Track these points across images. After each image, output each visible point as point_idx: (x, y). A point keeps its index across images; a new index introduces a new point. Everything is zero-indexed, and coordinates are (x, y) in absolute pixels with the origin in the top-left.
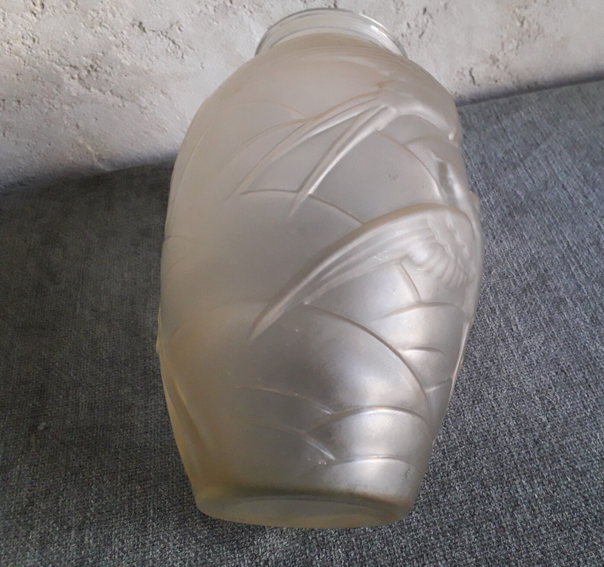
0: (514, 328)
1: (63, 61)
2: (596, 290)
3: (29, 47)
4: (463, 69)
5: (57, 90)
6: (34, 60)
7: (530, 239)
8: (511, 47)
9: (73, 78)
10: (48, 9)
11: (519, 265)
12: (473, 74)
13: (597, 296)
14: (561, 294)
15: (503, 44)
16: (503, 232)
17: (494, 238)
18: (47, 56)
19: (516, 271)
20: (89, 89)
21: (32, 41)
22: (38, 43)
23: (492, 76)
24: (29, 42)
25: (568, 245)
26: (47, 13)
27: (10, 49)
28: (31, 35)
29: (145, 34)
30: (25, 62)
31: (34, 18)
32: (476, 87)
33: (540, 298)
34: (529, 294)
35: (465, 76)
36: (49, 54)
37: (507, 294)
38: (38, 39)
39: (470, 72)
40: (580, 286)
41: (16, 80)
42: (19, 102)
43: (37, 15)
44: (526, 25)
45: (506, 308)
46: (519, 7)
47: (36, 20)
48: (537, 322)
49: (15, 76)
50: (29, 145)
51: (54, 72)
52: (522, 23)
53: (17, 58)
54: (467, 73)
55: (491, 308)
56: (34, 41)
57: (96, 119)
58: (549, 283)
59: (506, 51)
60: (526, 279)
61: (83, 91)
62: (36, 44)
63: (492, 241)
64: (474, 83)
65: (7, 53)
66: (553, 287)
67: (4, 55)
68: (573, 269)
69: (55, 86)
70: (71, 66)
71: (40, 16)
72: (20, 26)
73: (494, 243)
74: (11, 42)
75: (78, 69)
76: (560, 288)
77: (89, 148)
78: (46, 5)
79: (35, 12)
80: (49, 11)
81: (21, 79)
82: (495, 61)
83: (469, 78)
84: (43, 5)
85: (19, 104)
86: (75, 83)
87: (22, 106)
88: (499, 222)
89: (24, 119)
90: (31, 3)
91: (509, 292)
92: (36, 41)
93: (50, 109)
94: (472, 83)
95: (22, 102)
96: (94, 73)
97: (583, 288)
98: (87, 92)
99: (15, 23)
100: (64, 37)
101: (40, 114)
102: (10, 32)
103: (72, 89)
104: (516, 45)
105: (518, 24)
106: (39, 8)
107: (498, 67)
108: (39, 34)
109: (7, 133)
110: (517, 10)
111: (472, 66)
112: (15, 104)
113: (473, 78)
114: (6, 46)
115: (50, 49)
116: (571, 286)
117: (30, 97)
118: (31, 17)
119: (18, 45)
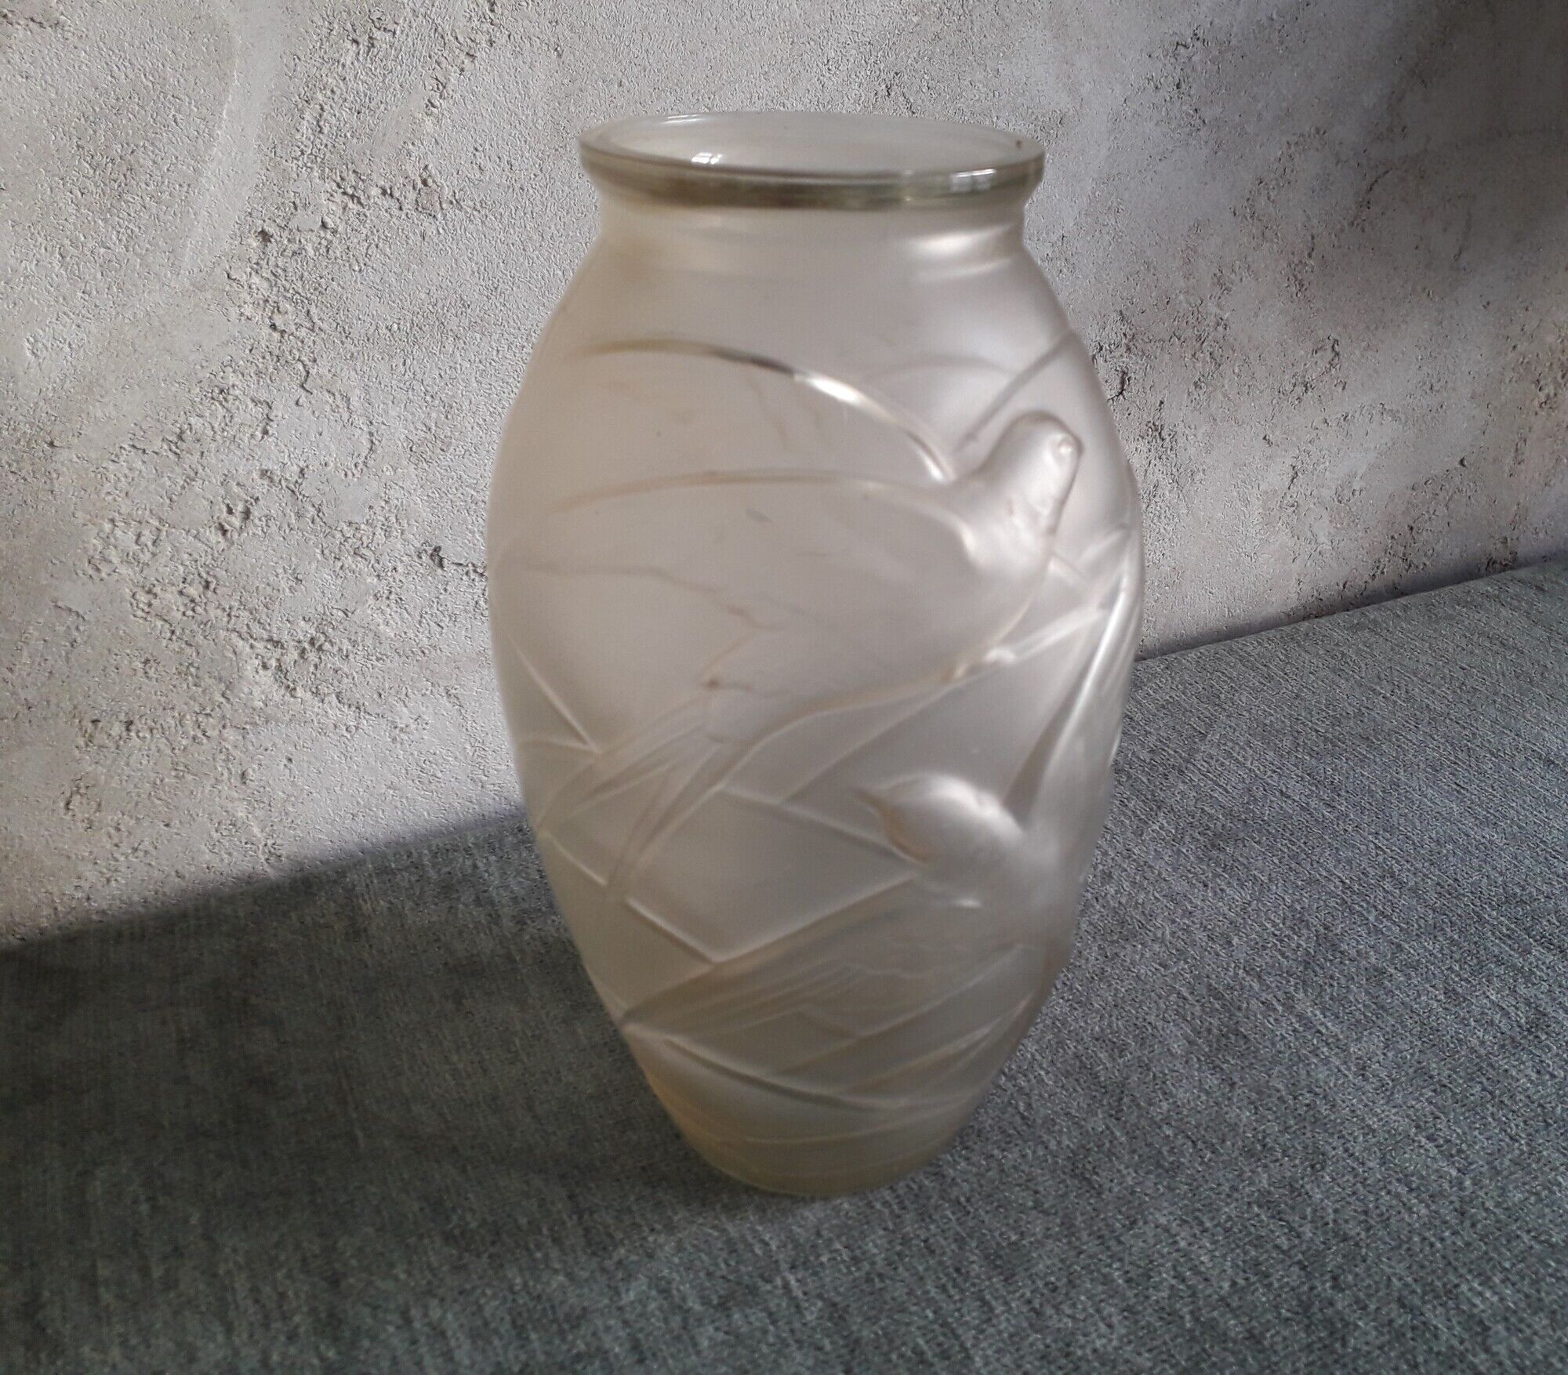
1: (256, 630)
2: (1431, 948)
3: (193, 601)
5: (223, 695)
6: (195, 627)
7: (1270, 880)
9: (265, 667)
10: (257, 521)
11: (1275, 925)
13: (1436, 957)
14: (1373, 960)
16: (1216, 874)
17: (1206, 886)
18: (225, 619)
19: (1275, 934)
20: (292, 691)
21: (201, 589)
22: (214, 591)
24: (193, 591)
25: (1343, 882)
26: (251, 530)
27: (150, 605)
28: (204, 575)
29: (439, 571)
30: (173, 632)
31: (221, 539)
33: (1341, 972)
34: (1317, 969)
36: (229, 615)
37: (1280, 975)
38: (217, 584)
40: (1399, 946)
41: (140, 673)
42: (129, 724)
43: (229, 535)
45: (1290, 997)
47: (223, 545)
48: (1357, 1013)
49: (139, 665)
50: (118, 830)
51: (229, 655)
53: (159, 623)
55: (1263, 1003)
56: (207, 586)
57: (290, 760)
58: (1344, 947)
60: (1299, 946)
61: (277, 694)
62: (210, 594)
63: (1206, 891)
65: (140, 613)
66: (1353, 953)
67: (132, 617)
68: (1372, 918)
69: (222, 686)
70: (270, 640)
71: (236, 536)
72: (186, 556)
73: (1210, 893)
74: (157, 590)
75: (282, 647)
76: (1366, 953)
77: (256, 830)
78: (256, 512)
79: (227, 527)
80: (255, 528)
81: (151, 673)
84: (247, 514)
85: (128, 730)
86: (266, 678)
87: (133, 734)
88: (1200, 859)
89: (128, 764)
90: (225, 509)
91: (1281, 971)
92: (212, 586)
93: (194, 738)
95: (138, 724)
96: (312, 656)
97: (1407, 946)
98: (288, 697)
99: (177, 549)
101: (168, 751)
102: (161, 569)
103: (256, 691)
106: (236, 521)
108: (221, 573)
109: (77, 799)
112: (117, 729)
114: (143, 598)
115: (236, 604)
116: (1384, 947)
117: (160, 711)
118: (214, 537)
119: (170, 596)
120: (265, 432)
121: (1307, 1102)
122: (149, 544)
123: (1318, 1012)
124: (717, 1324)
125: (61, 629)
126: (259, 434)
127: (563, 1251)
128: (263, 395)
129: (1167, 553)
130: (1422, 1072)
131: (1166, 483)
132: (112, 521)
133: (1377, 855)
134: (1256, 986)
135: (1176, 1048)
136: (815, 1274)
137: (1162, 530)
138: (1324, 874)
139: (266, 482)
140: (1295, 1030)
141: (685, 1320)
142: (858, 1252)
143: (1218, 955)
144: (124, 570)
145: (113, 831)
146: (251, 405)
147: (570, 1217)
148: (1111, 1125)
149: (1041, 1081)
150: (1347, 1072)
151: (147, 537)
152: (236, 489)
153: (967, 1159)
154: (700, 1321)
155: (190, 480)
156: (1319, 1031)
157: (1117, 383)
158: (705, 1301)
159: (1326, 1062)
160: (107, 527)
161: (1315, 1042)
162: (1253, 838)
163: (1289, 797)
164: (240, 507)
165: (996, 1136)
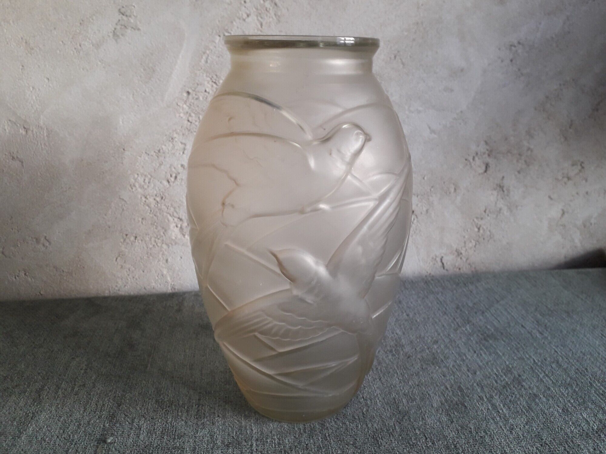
0: (501, 411)
1: (175, 214)
2: (563, 392)
3: (158, 202)
4: (436, 256)
5: (164, 233)
6: (157, 210)
7: (503, 355)
8: (470, 245)
9: (177, 226)
10: (179, 180)
11: (497, 371)
12: (443, 261)
13: (564, 395)
14: (535, 391)
15: (465, 243)
16: (481, 349)
17: (475, 352)
18: (166, 209)
19: (496, 374)
21: (160, 199)
22: (164, 200)
23: (457, 265)
24: (158, 199)
25: (534, 361)
26: (176, 182)
27: (145, 201)
28: (162, 195)
30: (151, 211)
31: (168, 184)
32: (445, 271)
33: (519, 393)
34: (508, 389)
35: (437, 262)
36: (168, 208)
37: (491, 389)
38: (165, 198)
39: (441, 260)
40: (549, 388)
41: (140, 222)
42: (136, 237)
44: (481, 231)
45: (492, 397)
46: (477, 218)
47: (168, 186)
48: (518, 409)
49: (140, 219)
50: (129, 270)
51: (166, 221)
52: (479, 229)
53: (147, 208)
54: (438, 260)
55: (479, 397)
56: (162, 198)
58: (524, 384)
59: (467, 248)
60: (504, 380)
61: (180, 236)
62: (163, 201)
64: (444, 268)
65: (142, 204)
66: (527, 387)
68: (541, 376)
69: (164, 230)
70: (179, 218)
71: (172, 184)
72: (157, 188)
73: (475, 355)
74: (148, 197)
75: (182, 221)
76: (533, 388)
77: (169, 279)
78: (178, 177)
79: (170, 181)
80: (178, 182)
81: (144, 223)
82: (459, 254)
83: (440, 264)
84: (176, 177)
85: (135, 239)
86: (177, 230)
87: (137, 241)
88: (477, 343)
89: (134, 250)
90: (170, 175)
91: (493, 387)
92: (164, 198)
93: (154, 245)
94: (442, 268)
95: (138, 238)
97: (552, 389)
98: (183, 237)
99: (155, 186)
100: (181, 199)
101: (146, 248)
102: (150, 191)
103: (173, 234)
104: (474, 244)
105: (476, 230)
106: (173, 179)
107: (461, 258)
108: (166, 195)
109: (119, 258)
110: (475, 220)
111: (443, 255)
112: (132, 238)
113: (443, 264)
114: (144, 199)
115: (170, 205)
116: (542, 388)
117: (145, 235)
118: (165, 183)
119: (151, 200)
120: (183, 153)
121: (482, 435)
122: (147, 183)
123: (501, 405)
124: (223, 451)
125: (120, 205)
126: (181, 153)
127: (188, 415)
128: (184, 141)
130: (539, 436)
131: (505, 209)
132: (138, 174)
133: (554, 354)
134: (479, 390)
135: (435, 405)
136: (264, 444)
138: (528, 356)
139: (182, 168)
140: (488, 409)
141: (213, 446)
142: (281, 442)
143: (468, 376)
144: (139, 190)
145: (128, 271)
146: (180, 144)
147: (196, 406)
148: (396, 424)
149: (376, 403)
150: (504, 429)
151: (147, 181)
152: (173, 169)
153: (335, 422)
154: (218, 448)
155: (161, 165)
156: (499, 412)
157: (484, 168)
158: (223, 442)
159: (496, 423)
160: (136, 176)
161: (495, 415)
162: (502, 339)
163: (524, 327)
164: (174, 175)
165: (350, 417)
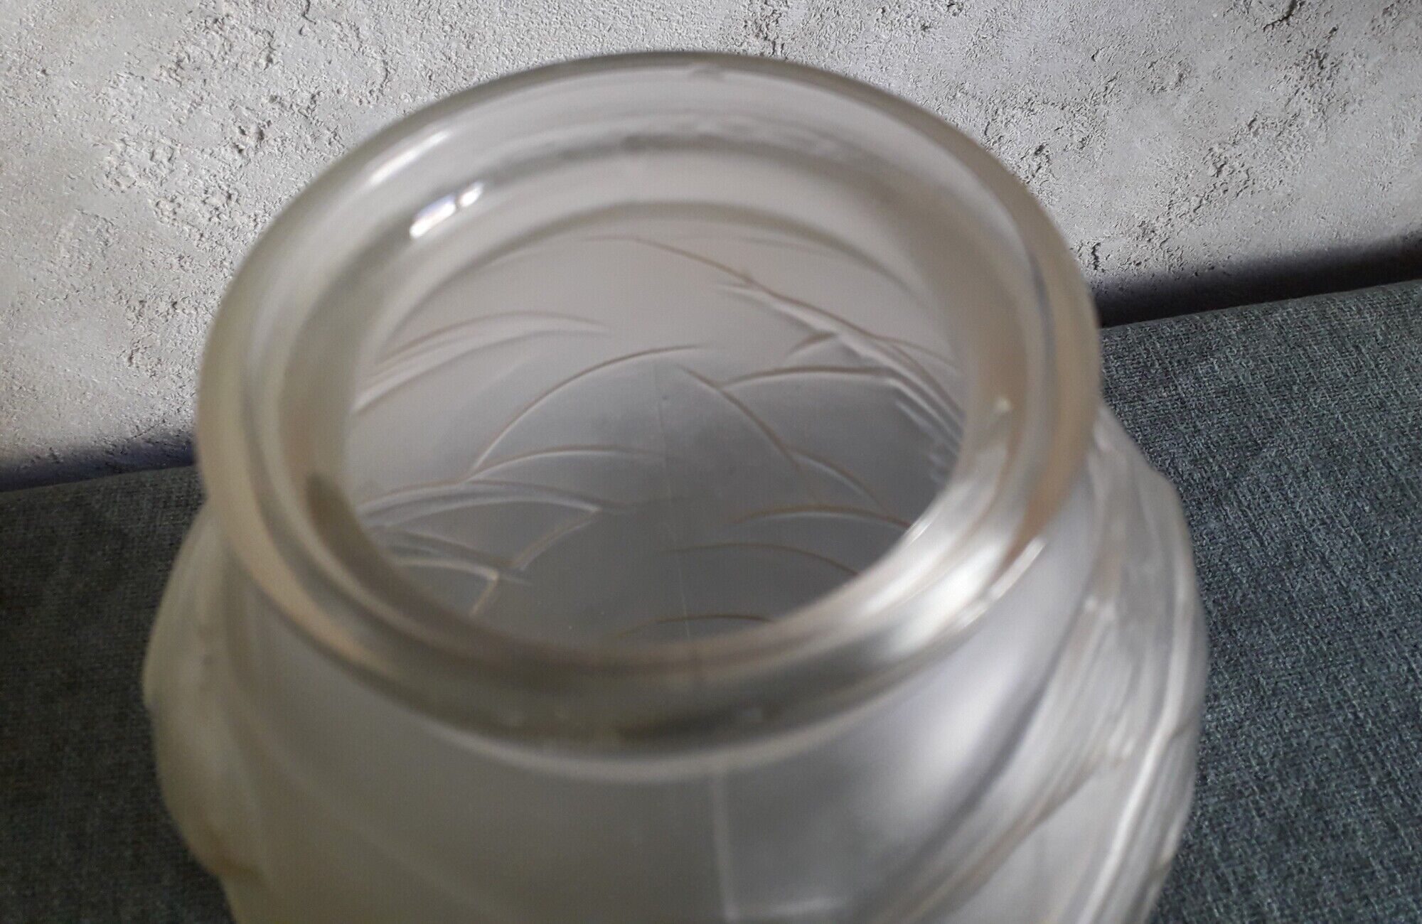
3: (217, 209)
6: (223, 231)
10: (272, 142)
18: (252, 224)
21: (224, 199)
22: (237, 201)
24: (217, 200)
26: (267, 149)
27: (174, 212)
28: (226, 189)
30: (202, 235)
31: (237, 156)
38: (239, 195)
41: (176, 266)
42: (174, 304)
43: (245, 153)
47: (240, 161)
49: (175, 261)
53: (186, 228)
56: (229, 197)
62: (233, 203)
65: (166, 219)
67: (159, 222)
71: (252, 155)
72: (204, 172)
74: (180, 199)
78: (269, 134)
79: (242, 147)
80: (271, 147)
81: (187, 266)
84: (261, 136)
85: (174, 308)
87: (179, 311)
90: (237, 131)
92: (234, 198)
95: (181, 304)
99: (194, 167)
102: (180, 182)
106: (251, 141)
108: (241, 185)
109: (138, 356)
112: (164, 306)
114: (168, 207)
115: (261, 212)
117: (201, 295)
118: (231, 155)
119: (194, 205)
120: (270, 60)
122: (165, 161)
125: (93, 231)
126: (263, 62)
128: (262, 24)
129: (1286, 180)
132: (123, 140)
137: (1288, 158)
139: (277, 107)
144: (142, 183)
145: (176, 378)
146: (250, 34)
151: (161, 155)
152: (245, 113)
155: (196, 105)
160: (119, 146)
164: (253, 129)
